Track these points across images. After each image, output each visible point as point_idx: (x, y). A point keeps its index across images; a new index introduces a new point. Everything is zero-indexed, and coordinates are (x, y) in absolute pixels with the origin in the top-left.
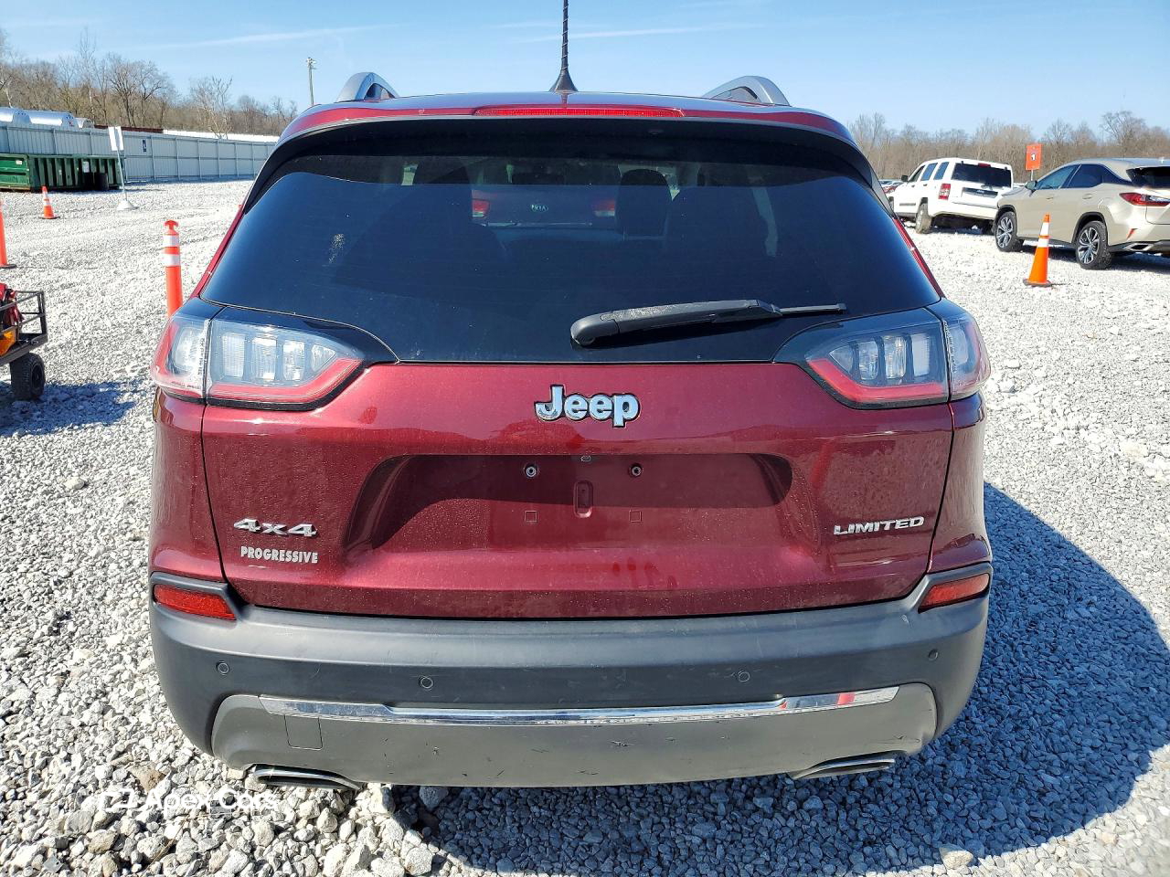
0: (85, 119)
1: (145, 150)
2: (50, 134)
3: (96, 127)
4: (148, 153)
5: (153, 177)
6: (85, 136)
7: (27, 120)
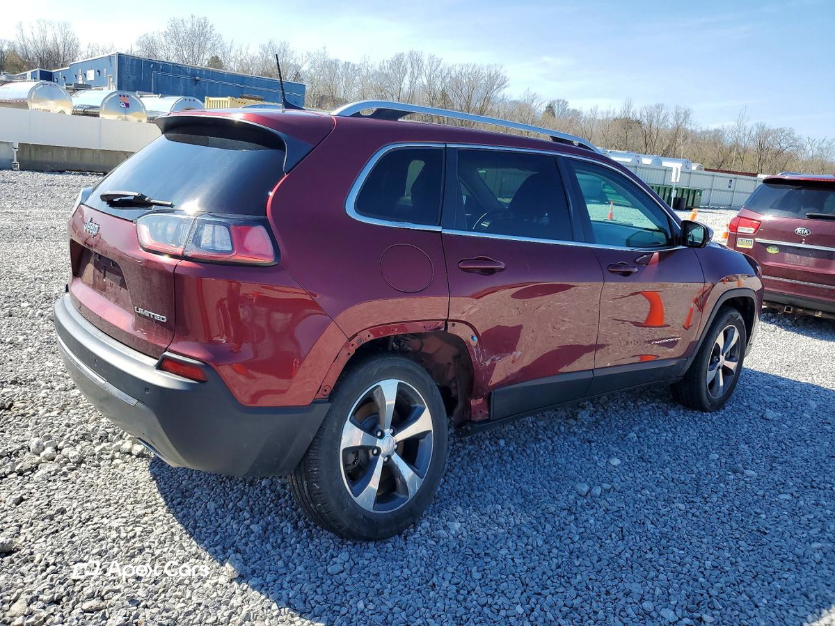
0: (699, 164)
1: (730, 187)
2: (664, 172)
3: (706, 170)
4: (731, 189)
5: (730, 205)
6: (687, 175)
7: (660, 164)
